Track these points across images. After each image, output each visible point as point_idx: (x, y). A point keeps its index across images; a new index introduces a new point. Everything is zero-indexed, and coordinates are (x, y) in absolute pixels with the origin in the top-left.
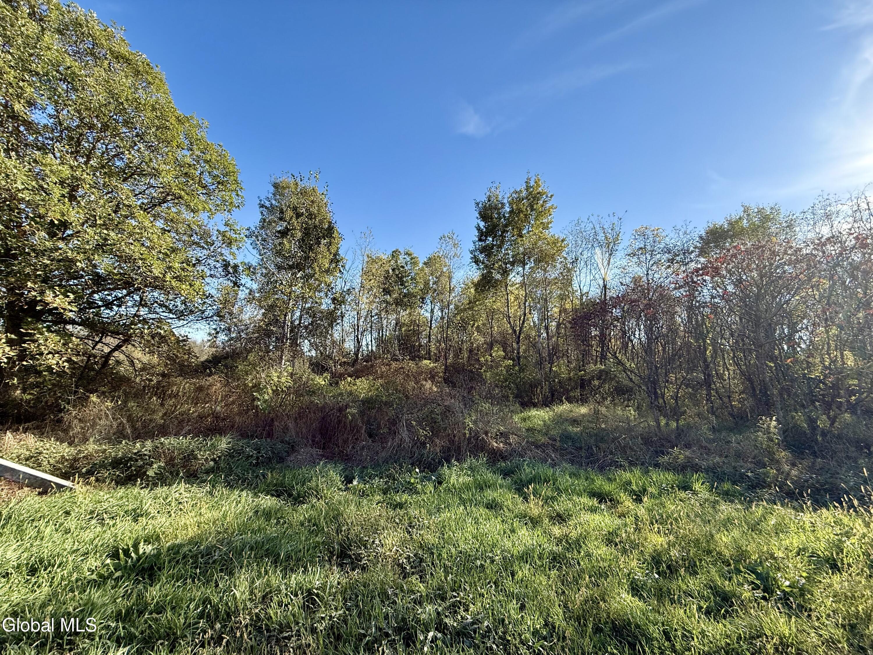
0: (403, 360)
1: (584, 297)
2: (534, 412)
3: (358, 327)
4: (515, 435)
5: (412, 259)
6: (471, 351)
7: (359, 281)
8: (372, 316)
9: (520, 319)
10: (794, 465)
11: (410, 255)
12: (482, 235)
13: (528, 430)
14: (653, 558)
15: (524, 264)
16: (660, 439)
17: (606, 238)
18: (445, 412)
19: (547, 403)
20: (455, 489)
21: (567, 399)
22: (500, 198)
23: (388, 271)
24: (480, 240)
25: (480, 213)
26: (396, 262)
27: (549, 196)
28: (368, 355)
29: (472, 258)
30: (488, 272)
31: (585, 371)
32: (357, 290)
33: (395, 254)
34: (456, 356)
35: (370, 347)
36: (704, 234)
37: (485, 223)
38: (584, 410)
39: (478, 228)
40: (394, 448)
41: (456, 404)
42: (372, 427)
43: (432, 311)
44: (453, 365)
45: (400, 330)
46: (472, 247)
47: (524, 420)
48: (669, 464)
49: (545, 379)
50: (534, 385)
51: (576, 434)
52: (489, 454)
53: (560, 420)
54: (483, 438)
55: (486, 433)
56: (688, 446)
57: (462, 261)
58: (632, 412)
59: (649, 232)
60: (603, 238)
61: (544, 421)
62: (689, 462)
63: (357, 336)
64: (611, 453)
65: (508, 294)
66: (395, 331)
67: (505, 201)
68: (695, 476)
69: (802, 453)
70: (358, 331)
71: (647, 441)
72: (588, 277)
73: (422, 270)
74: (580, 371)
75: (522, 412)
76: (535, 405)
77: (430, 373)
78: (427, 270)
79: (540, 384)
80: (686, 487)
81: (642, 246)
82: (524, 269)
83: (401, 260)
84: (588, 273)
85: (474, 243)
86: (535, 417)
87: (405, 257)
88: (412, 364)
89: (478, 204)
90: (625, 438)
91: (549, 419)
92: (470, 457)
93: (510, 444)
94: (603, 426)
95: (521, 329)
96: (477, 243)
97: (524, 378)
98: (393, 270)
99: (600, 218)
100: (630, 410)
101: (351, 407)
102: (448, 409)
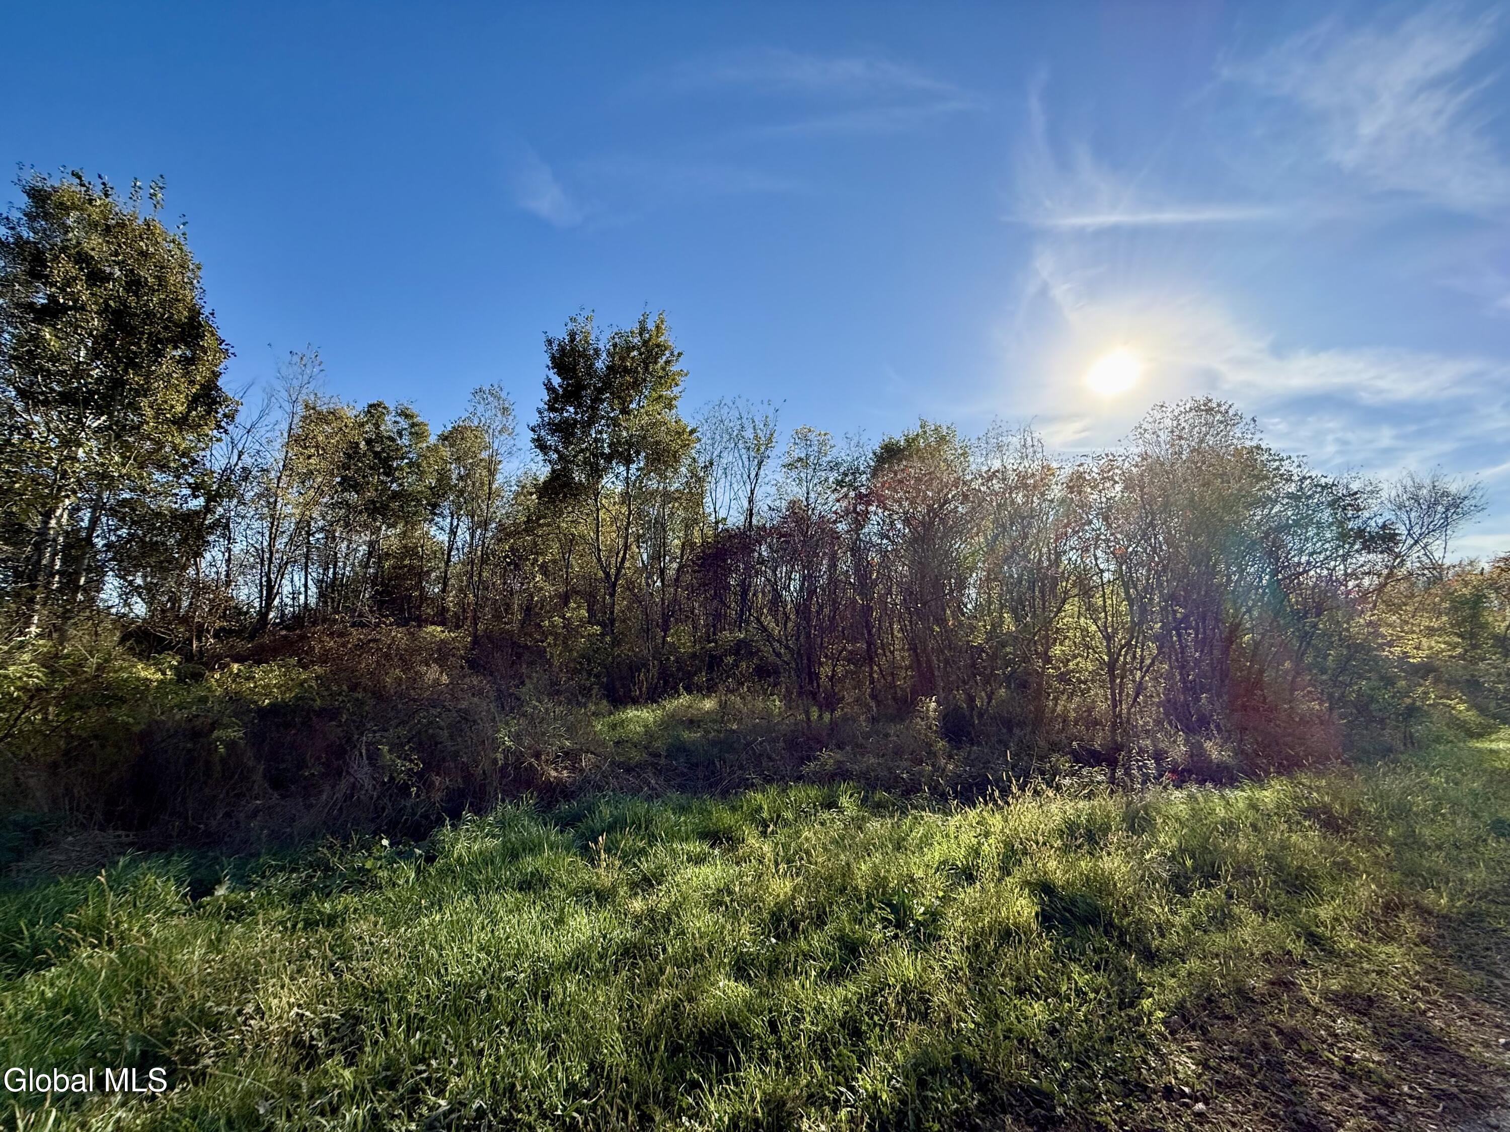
0: (377, 625)
1: (721, 526)
2: (631, 713)
3: (271, 554)
4: (592, 753)
5: (413, 425)
6: (528, 610)
7: (280, 456)
8: (309, 534)
9: (617, 554)
10: (950, 757)
11: (407, 416)
12: (556, 401)
13: (617, 743)
14: (773, 914)
15: (628, 462)
16: (808, 738)
17: (756, 437)
18: (459, 722)
19: (653, 697)
20: (462, 865)
21: (685, 689)
22: (592, 337)
23: (357, 444)
24: (552, 409)
25: (553, 358)
26: (377, 426)
27: (676, 353)
28: (294, 616)
29: (533, 440)
30: (564, 468)
31: (716, 642)
32: (273, 475)
33: (375, 411)
34: (497, 617)
35: (302, 597)
36: (878, 451)
37: (563, 379)
38: (709, 704)
39: (549, 388)
40: (335, 804)
41: (484, 707)
42: (284, 766)
43: (453, 532)
44: (489, 635)
45: (379, 564)
46: (535, 420)
47: (614, 727)
48: (815, 773)
49: (654, 658)
50: (635, 667)
51: (693, 743)
52: (540, 792)
53: (671, 722)
54: (530, 764)
55: (537, 756)
56: (840, 746)
57: (516, 442)
58: (777, 703)
59: (811, 436)
60: (752, 437)
61: (646, 726)
62: (839, 768)
63: (268, 575)
64: (741, 767)
65: (598, 510)
66: (367, 566)
67: (601, 346)
68: (843, 787)
69: (960, 741)
70: (270, 562)
71: (792, 744)
72: (727, 494)
73: (434, 449)
74: (710, 642)
75: (611, 713)
76: (635, 702)
77: (439, 650)
78: (446, 452)
79: (645, 665)
80: (831, 804)
81: (803, 455)
82: (628, 470)
83: (388, 425)
84: (728, 487)
85: (540, 412)
86: (631, 720)
87: (398, 419)
88: (399, 634)
89: (550, 342)
90: (761, 743)
91: (655, 722)
92: (503, 801)
93: (582, 770)
94: (735, 727)
95: (618, 570)
96: (546, 414)
97: (619, 656)
98: (369, 442)
99: (750, 404)
100: (774, 701)
101: (227, 727)
102: (466, 717)
